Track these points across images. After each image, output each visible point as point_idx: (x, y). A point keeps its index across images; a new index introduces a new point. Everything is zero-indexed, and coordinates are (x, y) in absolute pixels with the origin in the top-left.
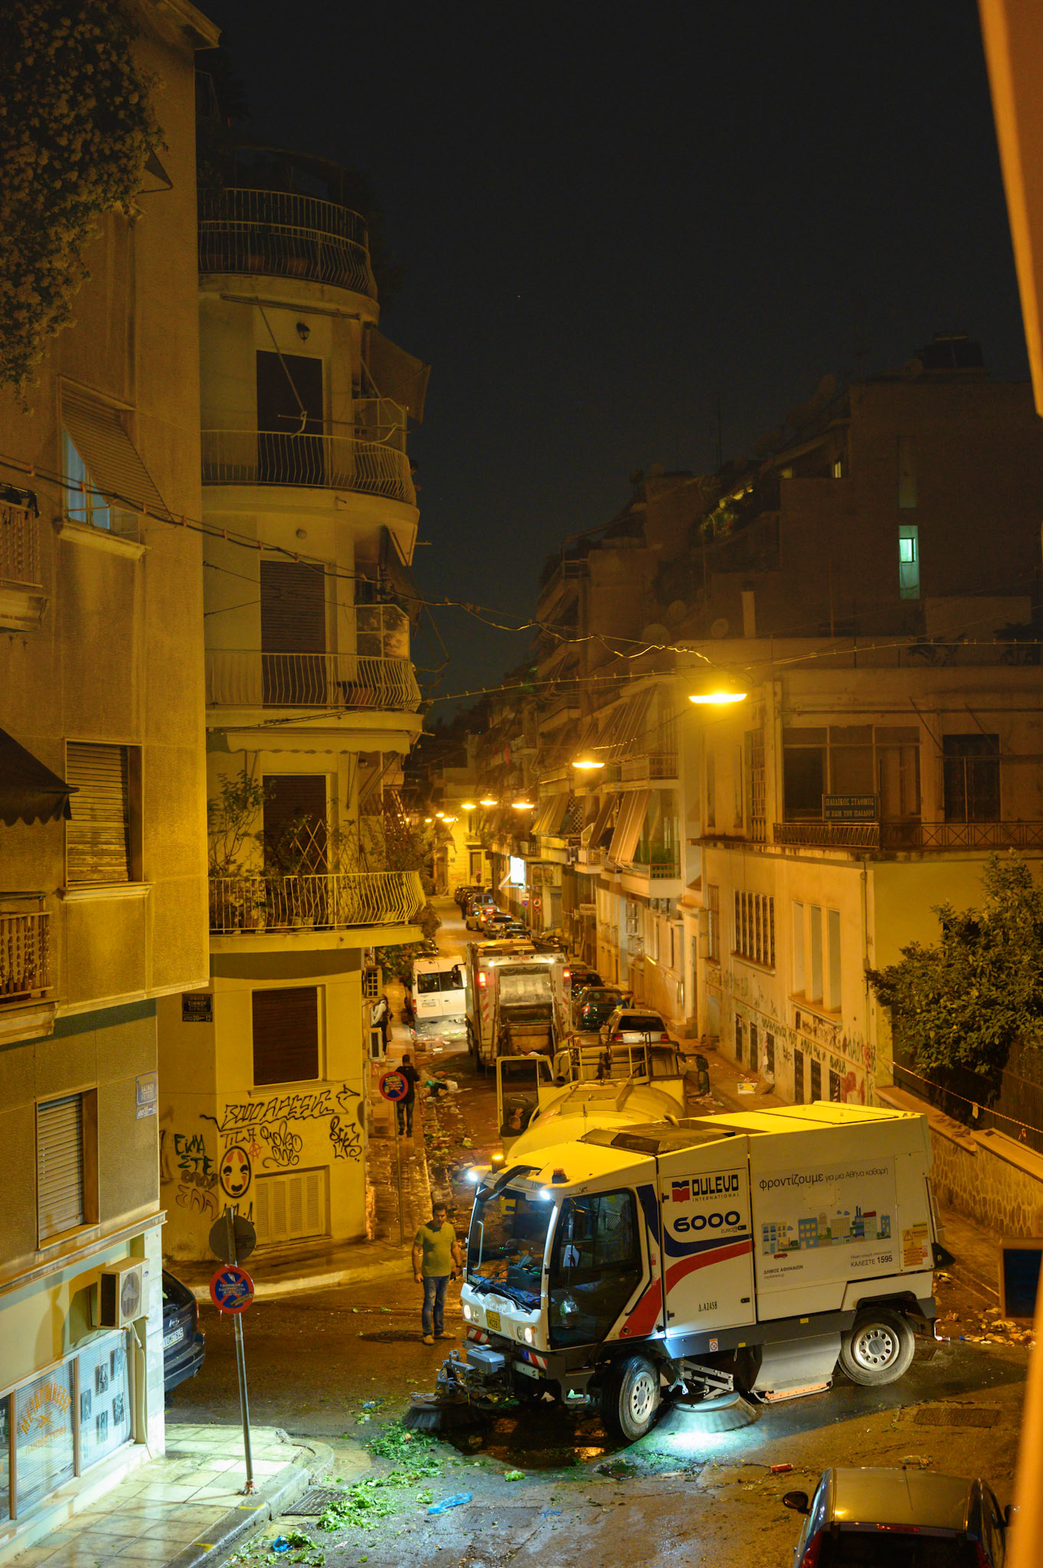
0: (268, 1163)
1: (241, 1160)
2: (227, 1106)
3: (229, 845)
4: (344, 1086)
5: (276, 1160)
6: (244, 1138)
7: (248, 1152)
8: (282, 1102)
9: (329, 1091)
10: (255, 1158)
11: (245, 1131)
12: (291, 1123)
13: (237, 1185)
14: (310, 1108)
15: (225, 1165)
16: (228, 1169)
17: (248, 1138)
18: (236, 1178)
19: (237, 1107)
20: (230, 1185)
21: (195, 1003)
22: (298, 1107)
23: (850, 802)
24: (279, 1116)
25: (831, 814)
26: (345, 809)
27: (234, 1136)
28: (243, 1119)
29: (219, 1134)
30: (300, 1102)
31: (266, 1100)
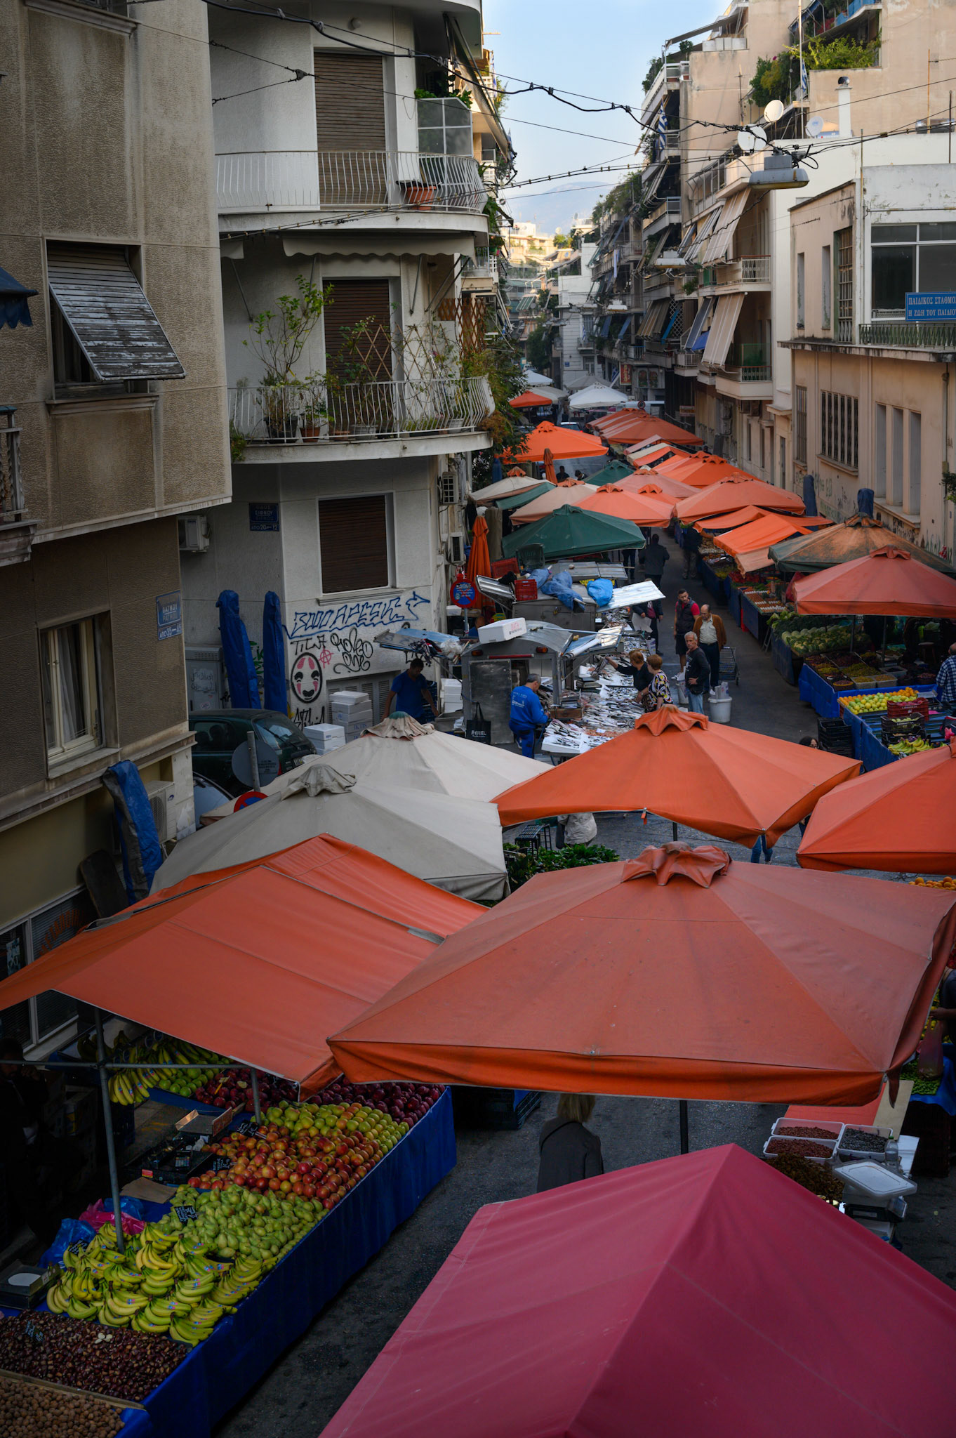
0: (337, 669)
1: (312, 666)
2: (296, 614)
3: (289, 353)
4: (414, 593)
5: (347, 666)
6: (314, 645)
7: (318, 658)
8: (351, 609)
9: (399, 598)
10: (326, 664)
11: (315, 637)
12: (361, 629)
13: (308, 690)
14: (380, 615)
15: (296, 671)
16: (300, 675)
17: (318, 644)
18: (307, 684)
19: (306, 614)
20: (302, 690)
21: (261, 513)
22: (368, 614)
23: (934, 301)
24: (348, 623)
25: (913, 313)
26: (408, 314)
27: (304, 643)
28: (313, 627)
29: (289, 641)
30: (370, 609)
31: (335, 608)
